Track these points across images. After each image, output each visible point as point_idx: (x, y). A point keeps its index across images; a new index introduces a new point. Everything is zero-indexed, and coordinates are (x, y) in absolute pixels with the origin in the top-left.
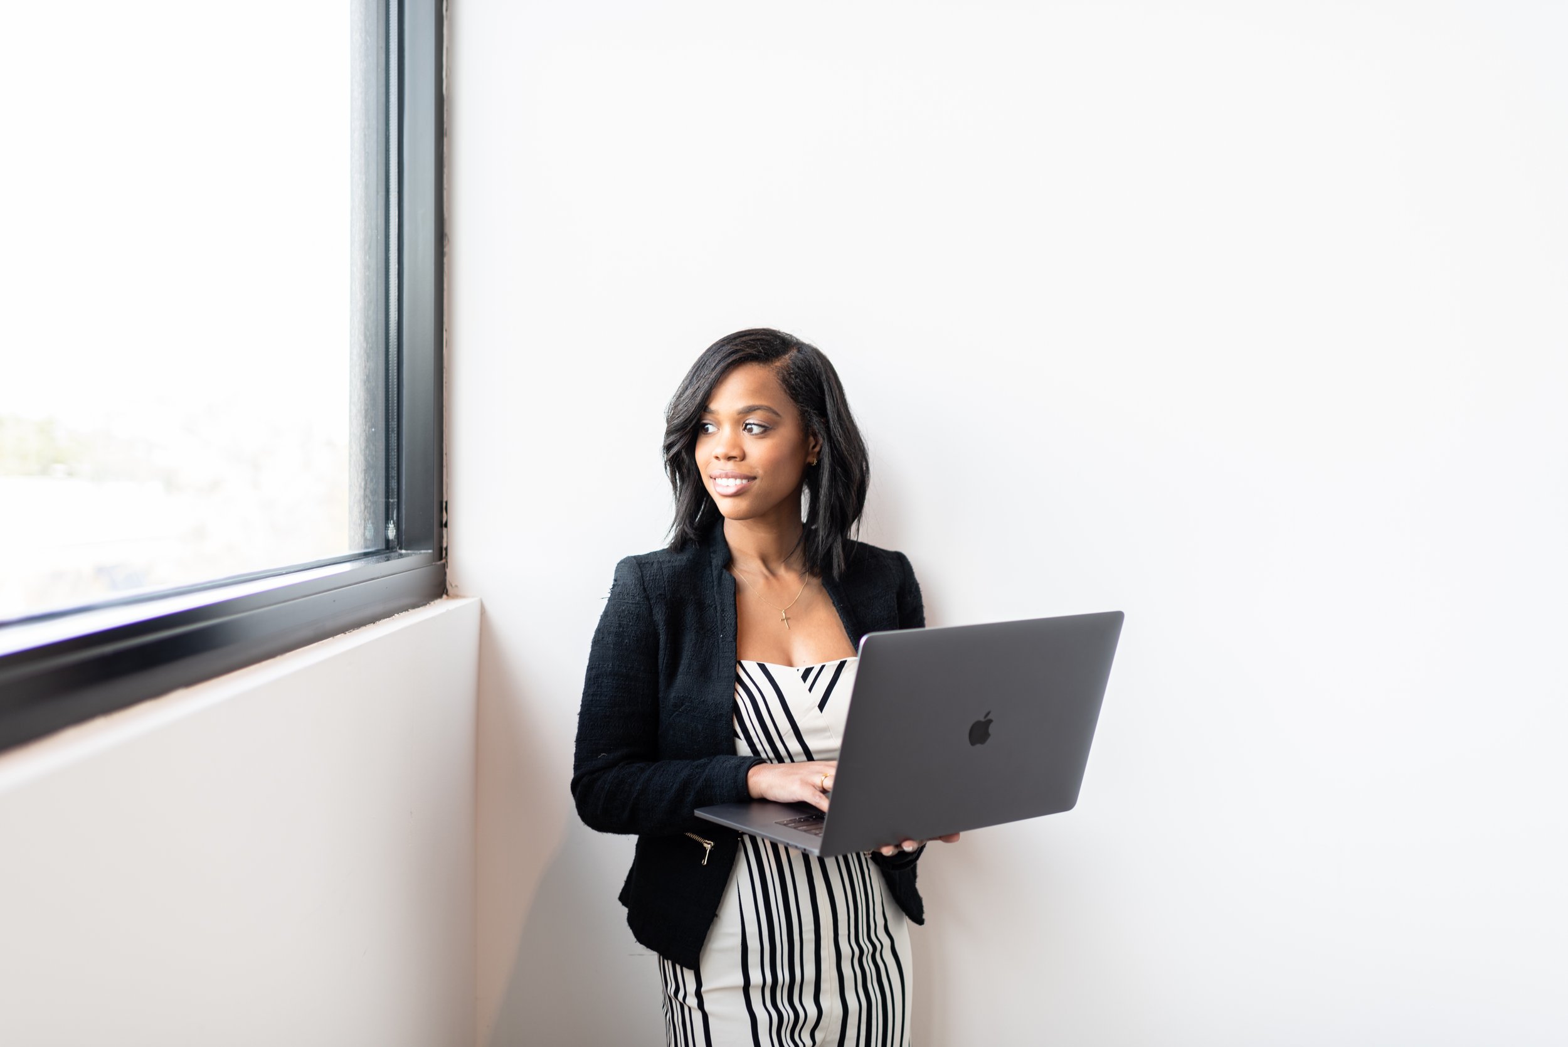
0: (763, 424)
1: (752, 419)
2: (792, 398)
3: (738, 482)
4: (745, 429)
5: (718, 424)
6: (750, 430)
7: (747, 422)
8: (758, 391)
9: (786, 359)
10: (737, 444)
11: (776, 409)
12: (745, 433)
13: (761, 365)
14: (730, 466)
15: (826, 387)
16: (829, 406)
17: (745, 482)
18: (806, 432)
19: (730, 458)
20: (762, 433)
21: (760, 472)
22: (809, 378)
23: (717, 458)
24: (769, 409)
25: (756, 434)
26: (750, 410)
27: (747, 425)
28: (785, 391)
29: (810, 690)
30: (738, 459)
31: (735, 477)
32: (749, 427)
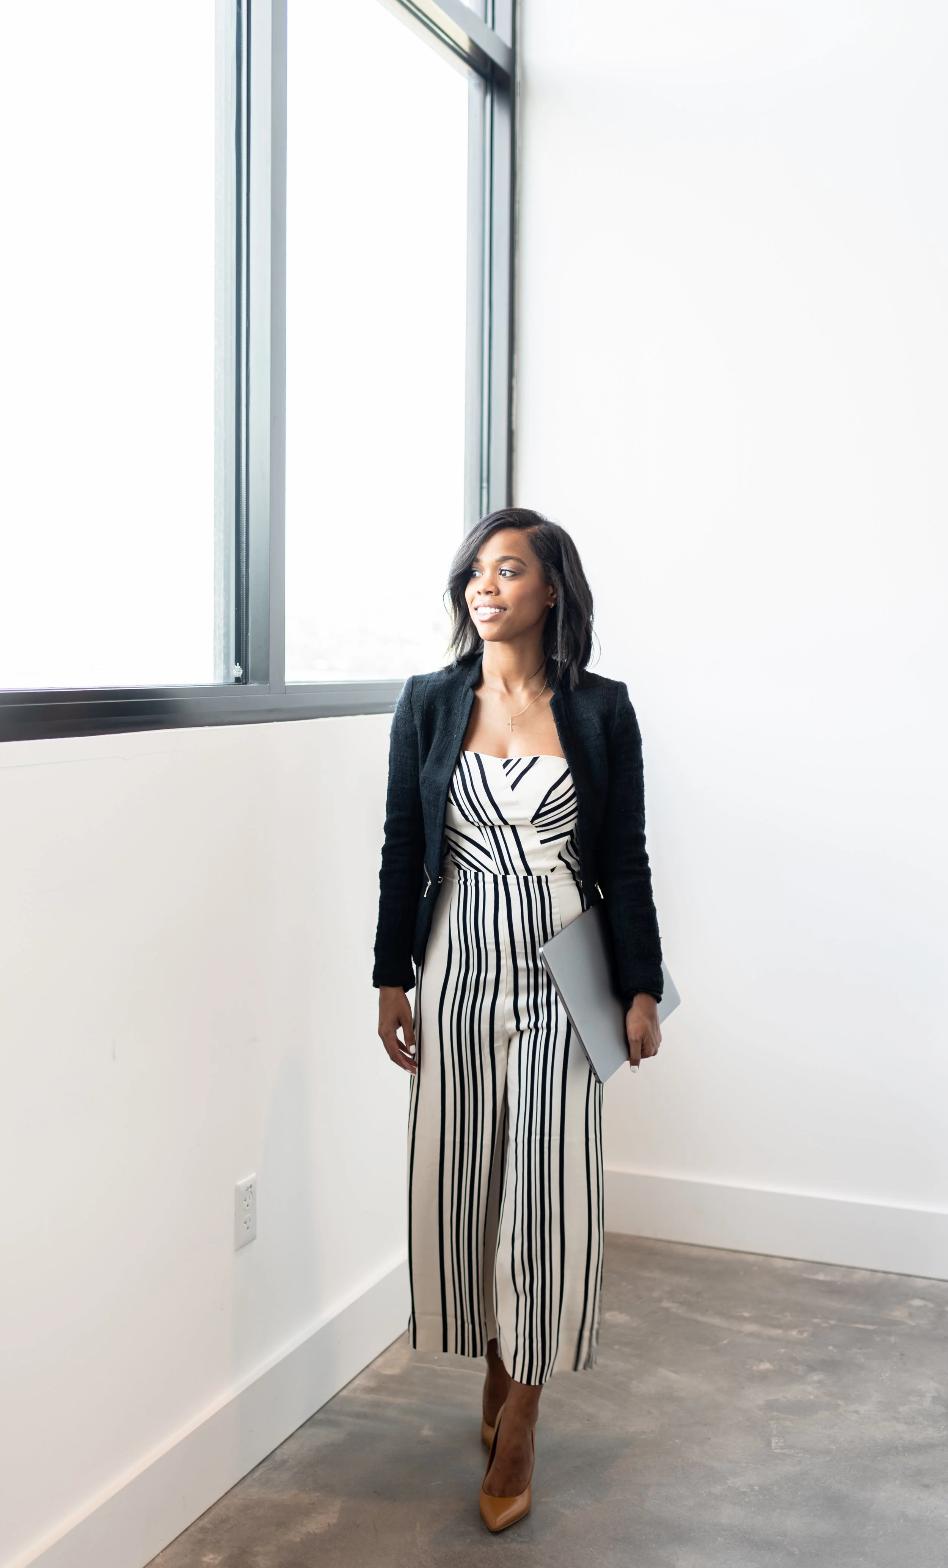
0: (513, 570)
1: (506, 566)
2: (537, 555)
3: (493, 610)
4: (500, 574)
5: (482, 571)
6: (505, 575)
7: (502, 569)
8: (511, 546)
9: (536, 528)
10: (493, 582)
11: (523, 560)
12: (501, 577)
13: (516, 529)
14: (487, 599)
15: (563, 550)
16: (565, 563)
17: (497, 610)
18: (547, 581)
19: (488, 593)
20: (512, 576)
21: (509, 604)
22: (551, 542)
23: (479, 593)
24: (518, 560)
25: (507, 577)
26: (505, 559)
27: (502, 571)
28: (532, 549)
29: (507, 775)
30: (493, 594)
31: (490, 606)
32: (503, 572)
